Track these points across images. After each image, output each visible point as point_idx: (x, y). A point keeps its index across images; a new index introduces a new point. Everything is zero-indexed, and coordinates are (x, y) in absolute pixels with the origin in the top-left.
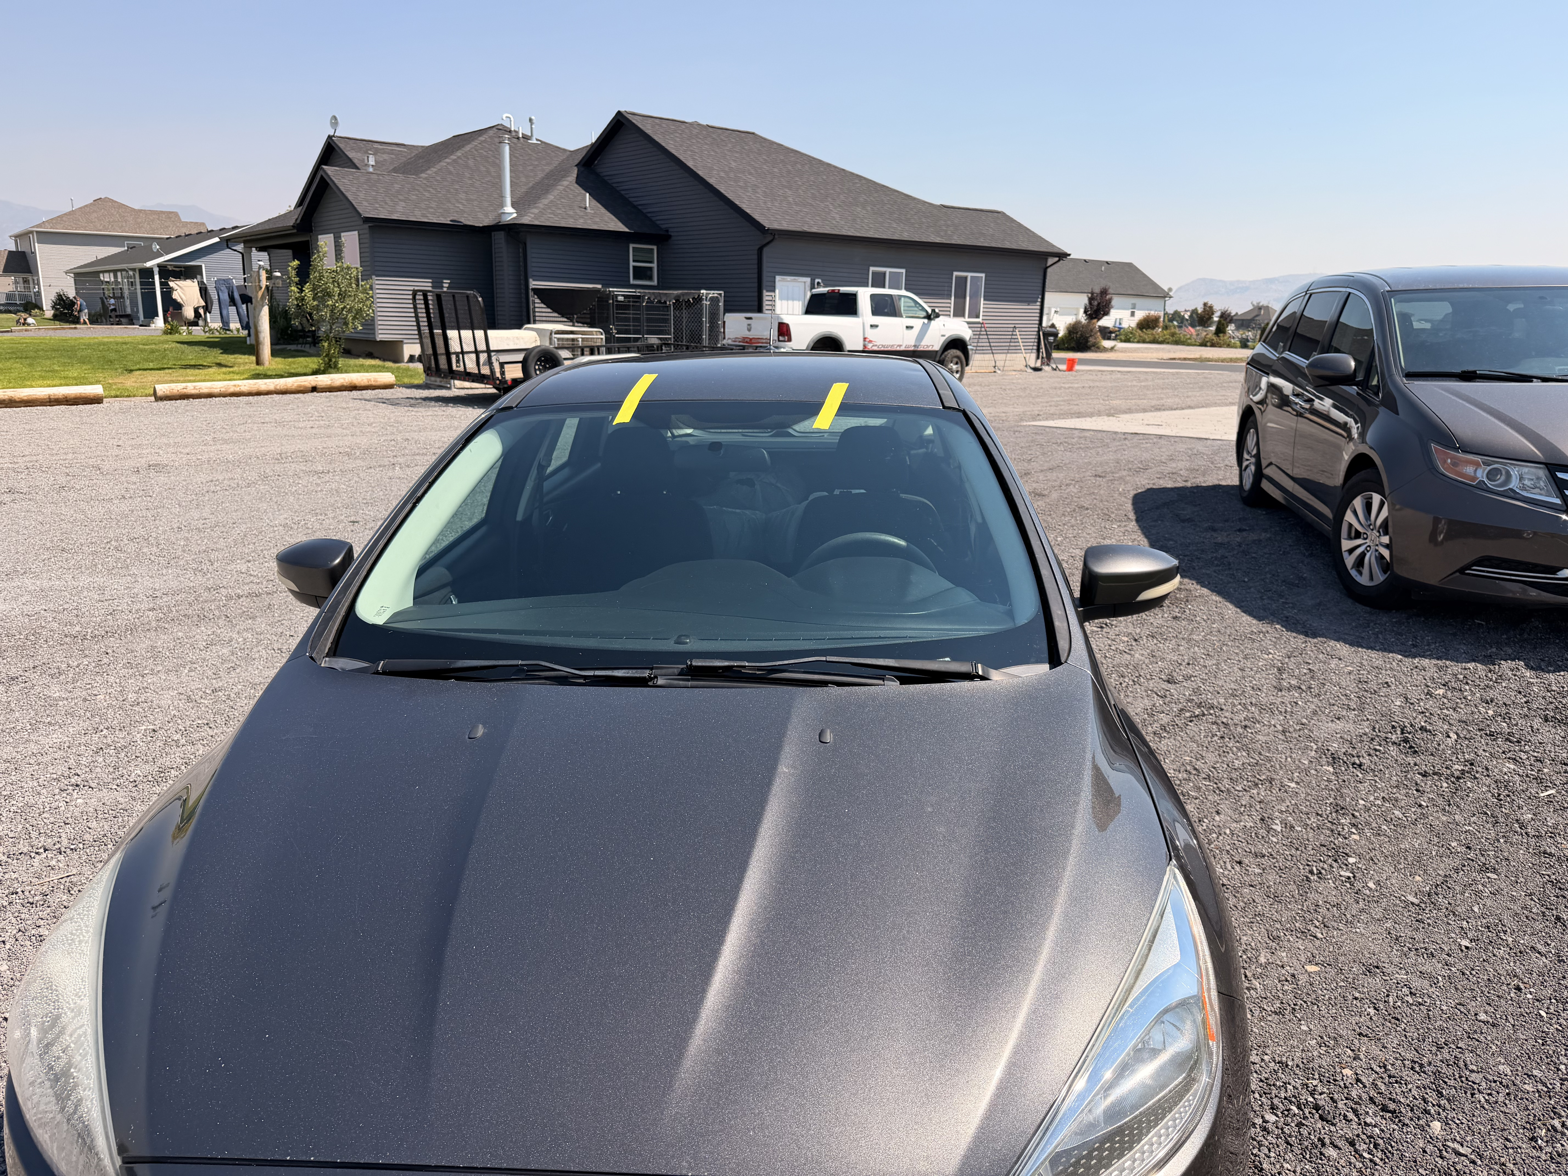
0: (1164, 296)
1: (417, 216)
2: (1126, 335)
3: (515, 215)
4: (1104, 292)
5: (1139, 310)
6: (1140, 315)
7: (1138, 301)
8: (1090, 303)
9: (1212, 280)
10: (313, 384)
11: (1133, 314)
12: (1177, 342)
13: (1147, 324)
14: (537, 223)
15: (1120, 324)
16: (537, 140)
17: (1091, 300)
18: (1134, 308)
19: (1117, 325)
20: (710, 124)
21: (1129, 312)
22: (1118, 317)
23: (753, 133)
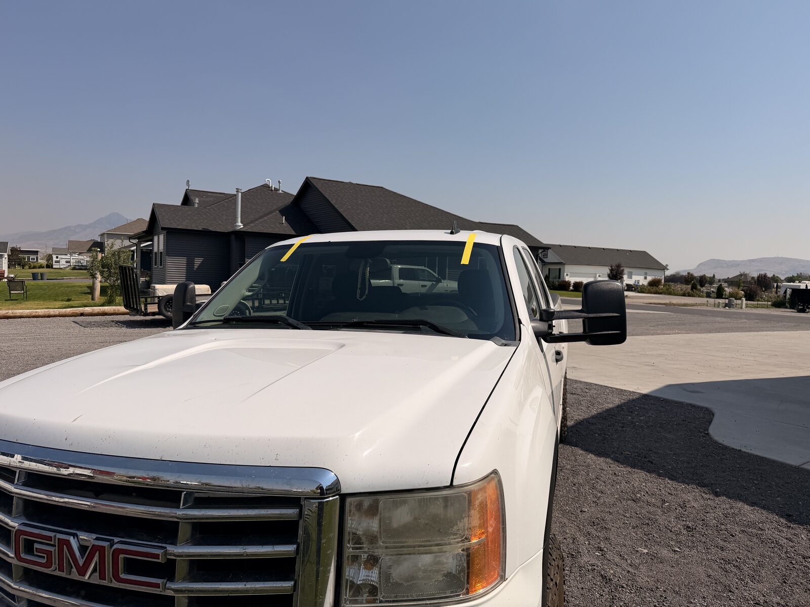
0: (664, 268)
1: (193, 227)
2: (641, 289)
3: (242, 227)
4: (619, 266)
5: (649, 276)
6: (649, 278)
7: (648, 271)
8: (611, 272)
9: (718, 260)
10: (82, 312)
11: (646, 278)
12: (670, 294)
13: (654, 284)
14: (250, 230)
15: (638, 283)
16: (282, 191)
17: (611, 270)
18: (646, 275)
19: (637, 284)
20: (357, 183)
21: (643, 277)
22: (637, 279)
23: (382, 187)
